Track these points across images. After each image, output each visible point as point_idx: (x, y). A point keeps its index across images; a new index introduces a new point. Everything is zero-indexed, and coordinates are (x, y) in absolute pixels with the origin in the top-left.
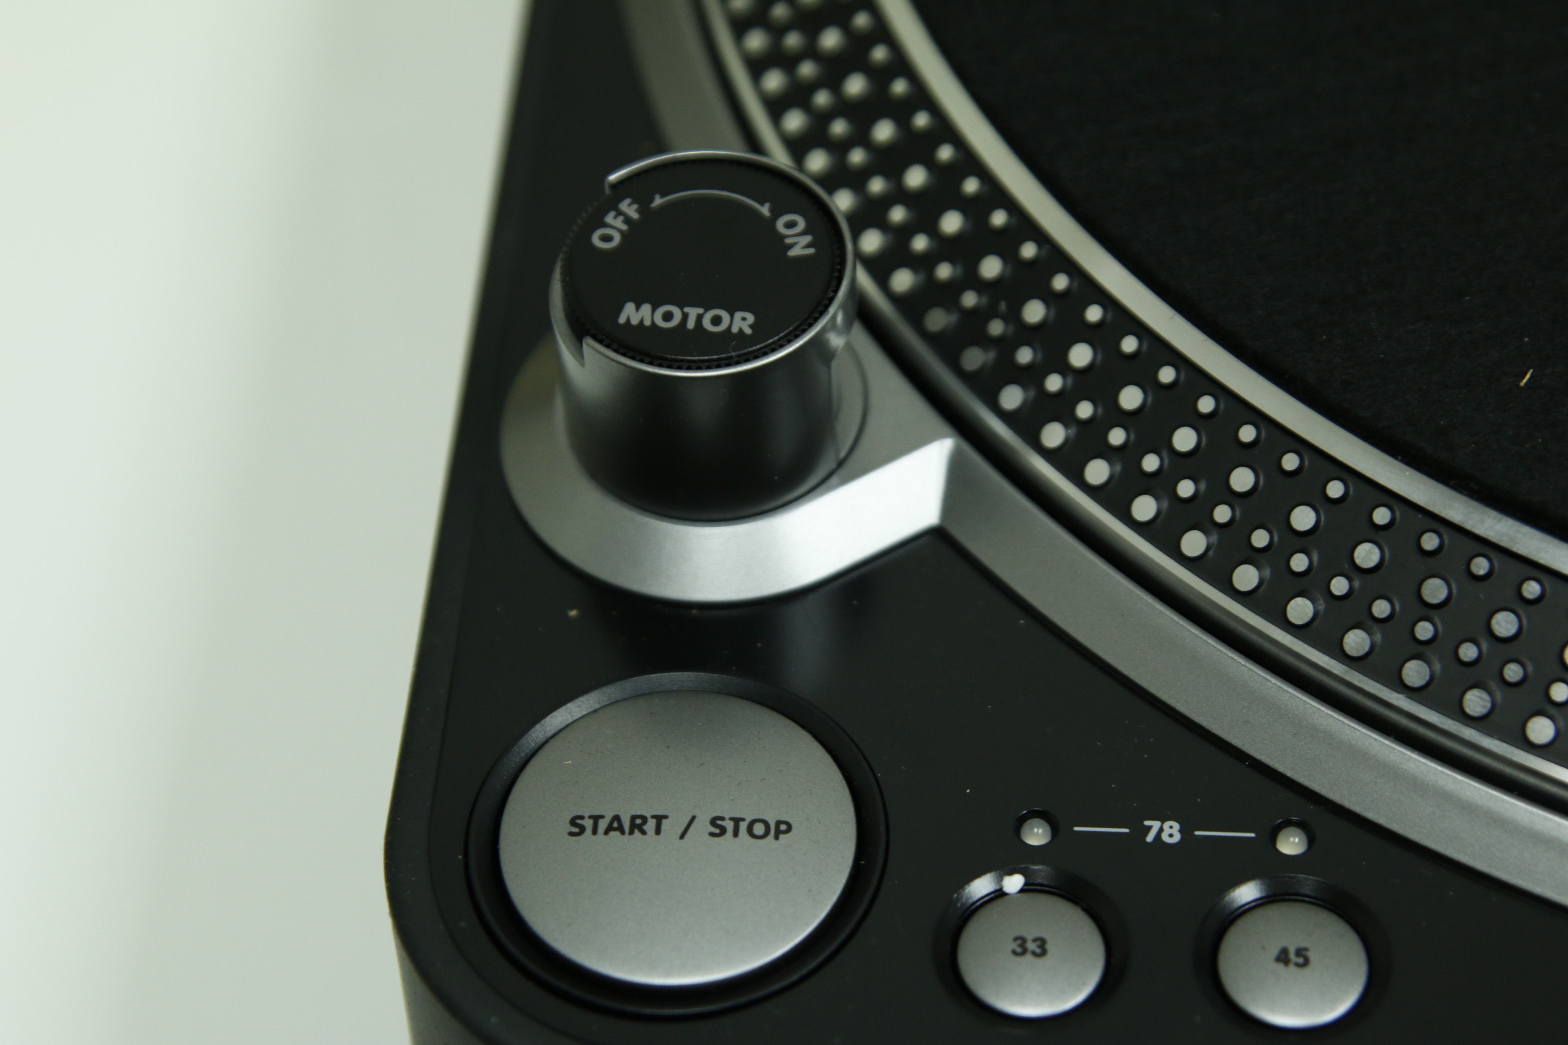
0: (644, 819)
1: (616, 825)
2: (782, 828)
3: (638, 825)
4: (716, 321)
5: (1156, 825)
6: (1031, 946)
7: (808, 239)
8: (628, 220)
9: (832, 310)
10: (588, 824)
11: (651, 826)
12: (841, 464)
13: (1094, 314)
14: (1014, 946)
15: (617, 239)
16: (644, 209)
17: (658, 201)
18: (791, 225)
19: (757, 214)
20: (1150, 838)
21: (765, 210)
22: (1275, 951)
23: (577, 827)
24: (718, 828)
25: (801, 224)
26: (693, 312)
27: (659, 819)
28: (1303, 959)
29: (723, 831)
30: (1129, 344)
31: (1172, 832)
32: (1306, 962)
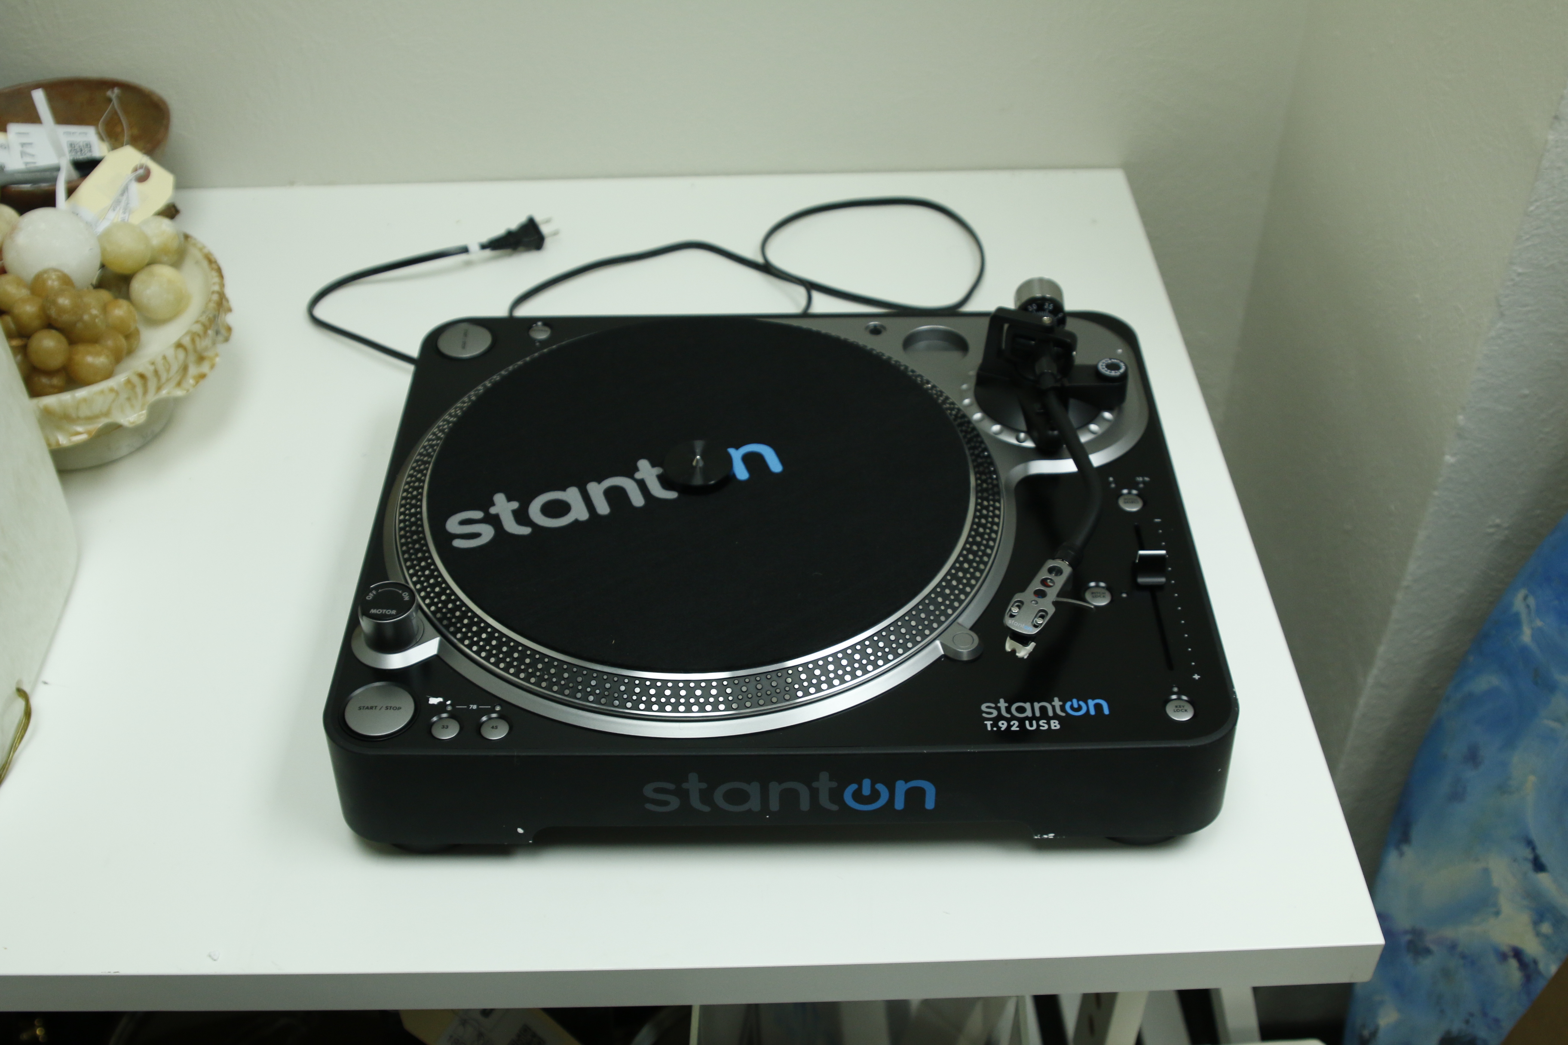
0: (373, 707)
1: (367, 708)
2: (399, 708)
3: (372, 708)
4: (389, 612)
5: (472, 706)
6: (445, 727)
7: (408, 597)
8: (373, 594)
9: (411, 610)
10: (362, 708)
11: (374, 708)
12: (417, 642)
13: (470, 614)
14: (442, 727)
15: (371, 598)
16: (377, 592)
17: (380, 591)
18: (405, 594)
19: (398, 593)
20: (470, 708)
21: (400, 592)
22: (491, 727)
23: (360, 708)
24: (387, 708)
25: (407, 594)
26: (384, 611)
27: (376, 707)
28: (496, 727)
29: (388, 709)
30: (476, 620)
31: (475, 707)
32: (497, 728)
